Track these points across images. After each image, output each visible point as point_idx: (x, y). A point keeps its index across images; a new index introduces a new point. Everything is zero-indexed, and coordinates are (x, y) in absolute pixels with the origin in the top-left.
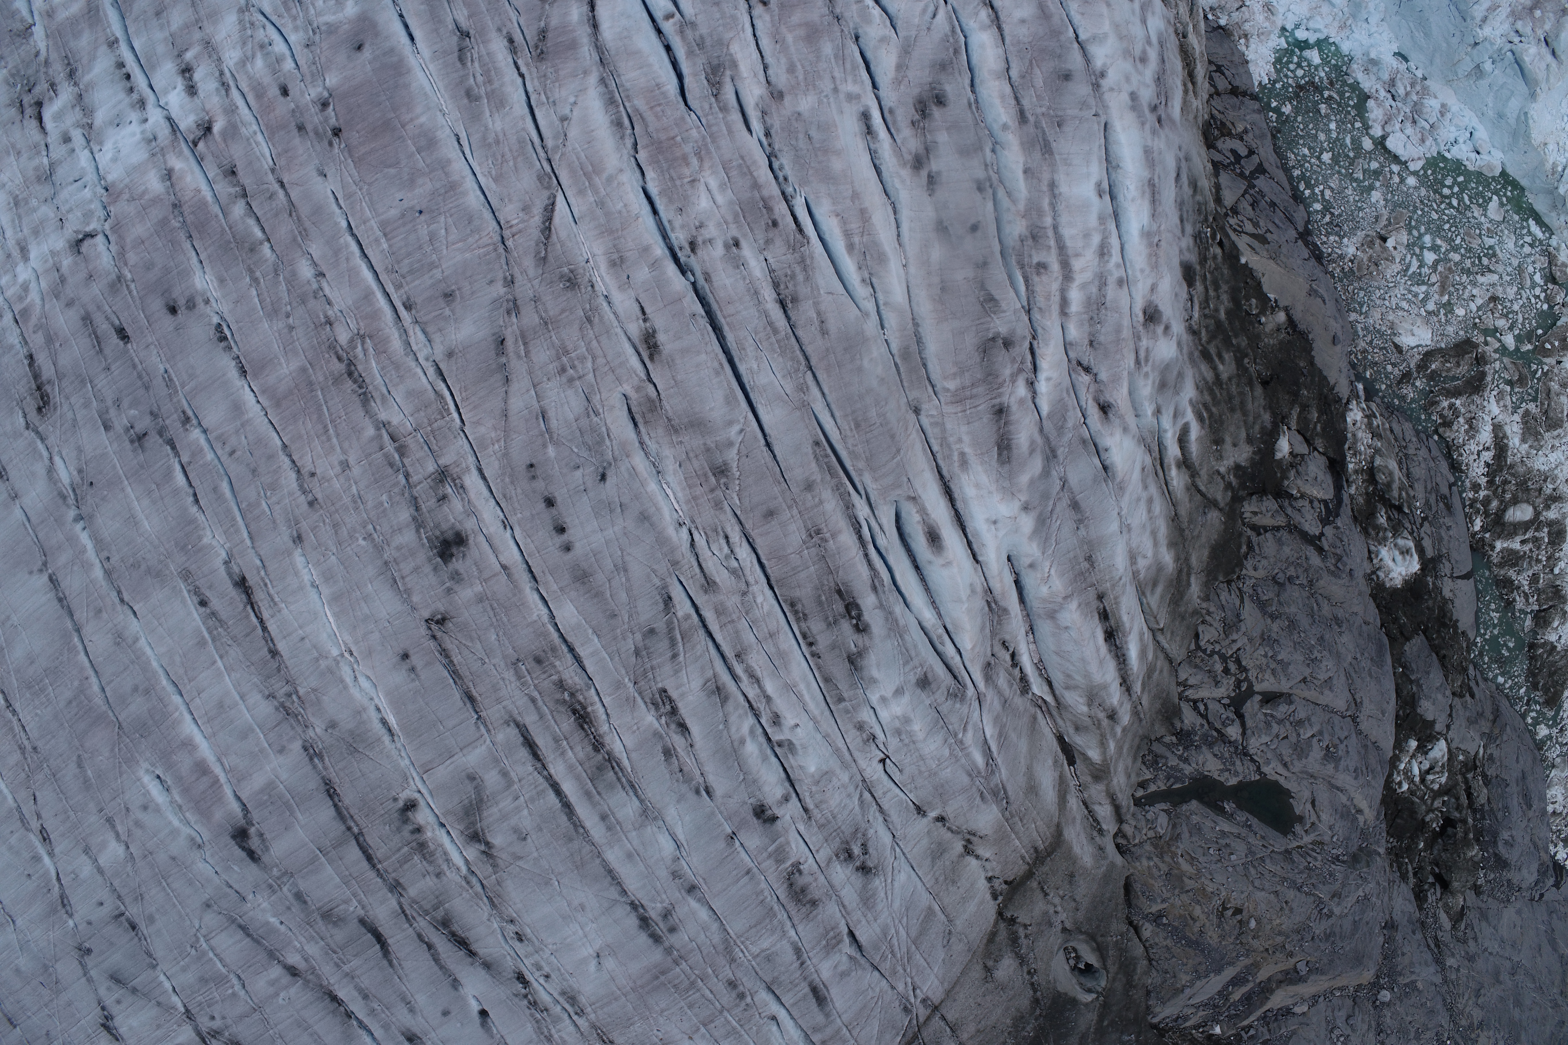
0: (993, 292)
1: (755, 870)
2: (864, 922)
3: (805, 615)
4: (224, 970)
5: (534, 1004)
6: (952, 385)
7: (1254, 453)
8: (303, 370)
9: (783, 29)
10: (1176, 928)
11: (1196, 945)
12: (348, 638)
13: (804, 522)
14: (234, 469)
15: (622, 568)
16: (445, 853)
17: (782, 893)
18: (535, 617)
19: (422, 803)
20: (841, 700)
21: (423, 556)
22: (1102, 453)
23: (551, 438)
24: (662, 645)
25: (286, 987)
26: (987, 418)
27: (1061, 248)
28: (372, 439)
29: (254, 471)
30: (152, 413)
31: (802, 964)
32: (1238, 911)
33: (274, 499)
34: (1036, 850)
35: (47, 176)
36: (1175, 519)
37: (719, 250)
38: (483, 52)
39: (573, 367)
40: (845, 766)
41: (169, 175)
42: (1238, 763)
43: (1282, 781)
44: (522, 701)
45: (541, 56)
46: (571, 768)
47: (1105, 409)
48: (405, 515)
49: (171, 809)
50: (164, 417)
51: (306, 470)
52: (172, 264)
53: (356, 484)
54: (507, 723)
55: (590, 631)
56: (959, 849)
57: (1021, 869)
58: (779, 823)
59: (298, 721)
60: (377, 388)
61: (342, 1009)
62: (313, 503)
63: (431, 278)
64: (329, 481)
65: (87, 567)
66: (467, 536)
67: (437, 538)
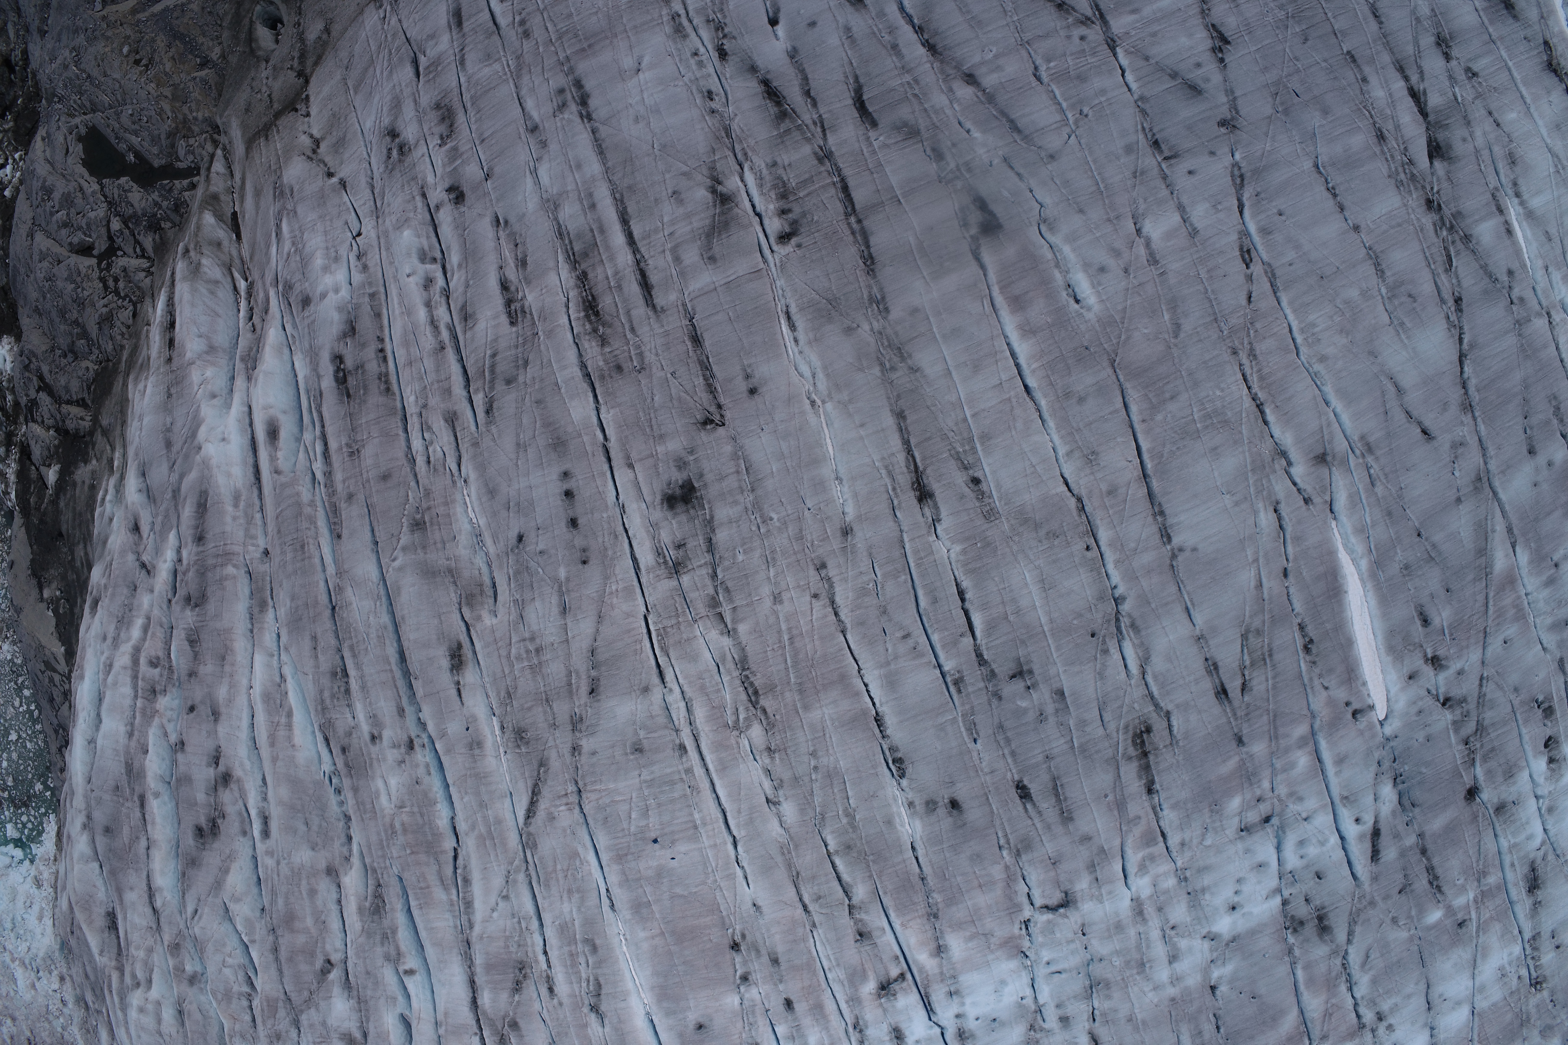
0: (188, 648)
1: (477, 143)
2: (403, 84)
3: (380, 379)
4: (1054, 87)
5: (719, 27)
6: (230, 570)
7: (73, 473)
8: (806, 708)
9: (314, 931)
10: (191, 52)
11: (177, 36)
12: (812, 419)
13: (360, 465)
14: (910, 619)
15: (520, 448)
16: (761, 186)
17: (461, 118)
18: (612, 411)
19: (772, 240)
21: (711, 491)
22: (145, 489)
23: (560, 586)
24: (503, 367)
25: (982, 63)
26: (209, 536)
27: (135, 677)
28: (743, 620)
29: (884, 612)
30: (1000, 698)
31: (462, 50)
32: (137, 62)
33: (865, 578)
34: (267, 139)
35: (1096, 986)
37: (388, 736)
38: (576, 986)
39: (528, 651)
40: (386, 234)
41: (939, 951)
42: (116, 197)
43: (87, 175)
44: (644, 330)
45: (522, 967)
46: (612, 258)
48: (721, 536)
49: (1070, 266)
50: (985, 692)
51: (822, 603)
52: (948, 855)
53: (769, 578)
54: (663, 310)
55: (563, 390)
56: (323, 146)
57: (283, 122)
58: (447, 186)
59: (888, 341)
60: (729, 672)
61: (926, 36)
62: (822, 566)
63: (652, 773)
64: (799, 586)
65: (1118, 544)
66: (662, 503)
67: (694, 507)
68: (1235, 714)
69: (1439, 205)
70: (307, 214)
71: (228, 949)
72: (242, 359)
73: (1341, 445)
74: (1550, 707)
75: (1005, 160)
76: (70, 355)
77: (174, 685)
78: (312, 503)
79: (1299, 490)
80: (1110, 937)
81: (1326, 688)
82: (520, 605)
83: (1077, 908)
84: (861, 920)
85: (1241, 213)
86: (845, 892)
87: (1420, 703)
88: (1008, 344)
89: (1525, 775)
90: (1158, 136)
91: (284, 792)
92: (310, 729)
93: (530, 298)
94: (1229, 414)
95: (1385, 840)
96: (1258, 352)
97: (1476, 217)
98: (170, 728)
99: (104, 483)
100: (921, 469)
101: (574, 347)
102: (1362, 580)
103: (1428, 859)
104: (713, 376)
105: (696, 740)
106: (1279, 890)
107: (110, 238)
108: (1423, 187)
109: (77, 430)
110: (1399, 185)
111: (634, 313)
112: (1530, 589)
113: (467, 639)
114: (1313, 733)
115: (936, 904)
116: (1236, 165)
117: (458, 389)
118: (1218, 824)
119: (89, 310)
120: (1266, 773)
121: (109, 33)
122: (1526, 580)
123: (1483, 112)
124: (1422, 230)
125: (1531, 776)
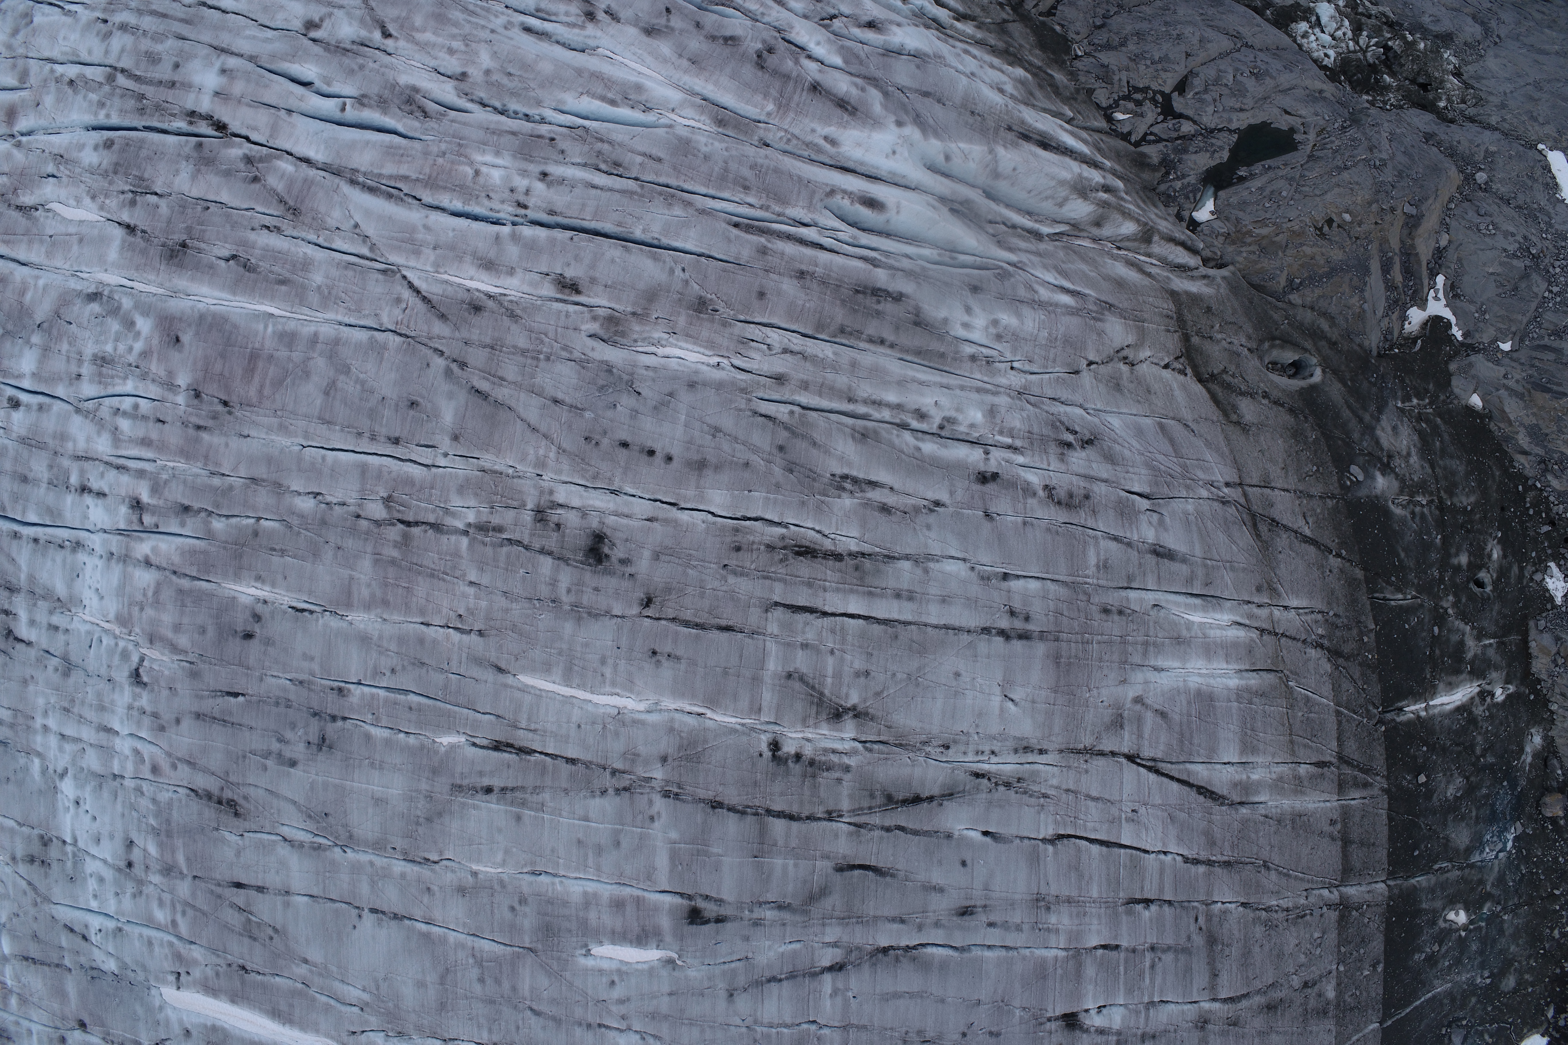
0: (724, 34)
1: (1026, 521)
2: (1130, 477)
3: (858, 329)
4: (796, 1031)
5: (1008, 784)
6: (771, 105)
8: (376, 563)
10: (1310, 277)
11: (1333, 271)
13: (787, 276)
14: (408, 682)
15: (716, 431)
16: (833, 751)
17: (1061, 515)
18: (704, 524)
20: (942, 355)
21: (590, 576)
24: (799, 447)
26: (813, 100)
32: (1330, 222)
34: (1169, 317)
35: (68, 667)
36: (993, 51)
37: (539, 187)
38: (258, 253)
40: (995, 394)
41: (148, 563)
42: (1214, 141)
43: (1253, 121)
44: (761, 587)
45: (295, 213)
46: (840, 593)
47: (871, 25)
48: (547, 566)
50: (323, 707)
52: (215, 608)
54: (766, 613)
56: (1125, 369)
57: (1176, 340)
61: (898, 952)
63: (390, 408)
64: (475, 608)
66: (600, 530)
67: (584, 554)
68: (219, 886)
70: (1065, 326)
75: (749, 959)
80: (98, 699)
81: (207, 966)
82: (583, 364)
83: (130, 687)
84: (197, 515)
87: (164, 1027)
95: (77, 942)
100: (521, 755)
103: (50, 966)
106: (75, 844)
107: (1180, 116)
113: (580, 302)
117: (802, 396)
118: (144, 829)
120: (164, 885)
121: (1374, 208)
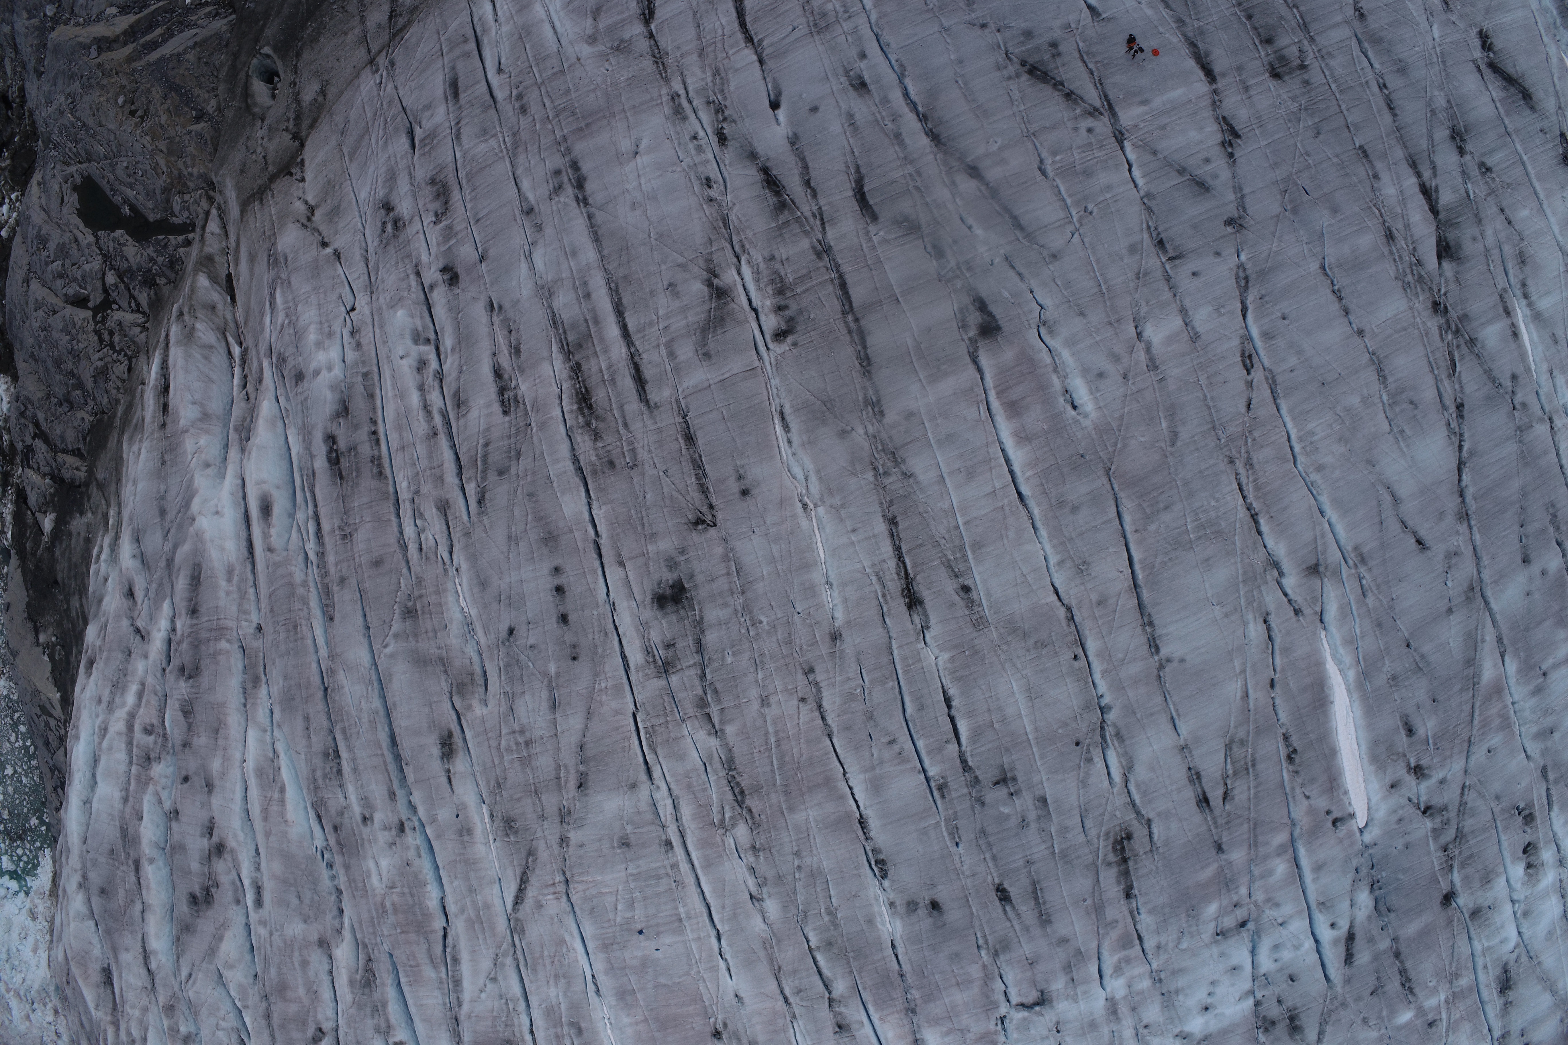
0: (183, 719)
2: (399, 156)
3: (372, 462)
4: (1059, 182)
5: (719, 110)
6: (223, 645)
7: (69, 523)
8: (791, 809)
9: (306, 1001)
10: (186, 104)
11: (172, 88)
12: (804, 523)
13: (352, 549)
14: (896, 725)
15: (512, 541)
16: (757, 280)
17: (456, 195)
18: (604, 508)
19: (768, 337)
20: (365, 375)
21: (702, 593)
22: (139, 555)
23: (550, 681)
24: (495, 457)
25: (987, 155)
26: (203, 609)
27: (130, 743)
28: (730, 721)
29: (871, 717)
30: (983, 804)
31: (458, 123)
32: (131, 113)
33: (853, 684)
34: (261, 203)
37: (377, 820)
39: (518, 744)
40: (380, 312)
42: (111, 250)
43: (82, 227)
44: (636, 426)
46: (606, 351)
48: (711, 638)
49: (1068, 370)
50: (968, 797)
51: (810, 707)
52: (927, 954)
53: (757, 681)
54: (657, 406)
55: (555, 484)
56: (318, 213)
57: (277, 186)
58: (441, 266)
59: (883, 445)
60: (716, 772)
61: (930, 126)
62: (810, 671)
63: (639, 866)
64: (786, 690)
65: (1106, 654)
66: (652, 603)
67: (684, 608)
68: (1215, 823)
69: (1446, 308)
70: (301, 285)
71: (222, 1013)
72: (236, 430)
73: (1334, 555)
74: (1531, 814)
75: (1007, 259)
76: (65, 405)
77: (168, 753)
78: (305, 584)
79: (1289, 601)
80: (1084, 1034)
81: (1308, 797)
82: (510, 697)
83: (1052, 1007)
84: (840, 1013)
85: (1244, 316)
86: (826, 986)
87: (1401, 812)
88: (1003, 450)
89: (1502, 880)
90: (1163, 235)
91: (277, 867)
92: (302, 805)
93: (523, 387)
94: (1223, 524)
95: (1359, 944)
96: (1255, 462)
97: (1483, 320)
98: (164, 795)
99: (99, 539)
100: (911, 575)
101: (567, 440)
102: (1348, 690)
103: (1401, 962)
104: (705, 476)
105: (682, 835)
106: (1252, 992)
107: (105, 290)
108: (1431, 289)
109: (73, 480)
110: (1406, 286)
111: (627, 408)
112: (1516, 697)
113: (458, 727)
114: (1293, 841)
115: (915, 1000)
116: (1241, 266)
117: (451, 478)
118: (1194, 928)
119: (84, 362)
120: (1244, 880)
121: (104, 82)
122: (1513, 689)
123: (1495, 209)
124: (1427, 334)
125: (1508, 881)
